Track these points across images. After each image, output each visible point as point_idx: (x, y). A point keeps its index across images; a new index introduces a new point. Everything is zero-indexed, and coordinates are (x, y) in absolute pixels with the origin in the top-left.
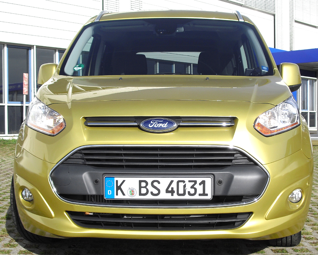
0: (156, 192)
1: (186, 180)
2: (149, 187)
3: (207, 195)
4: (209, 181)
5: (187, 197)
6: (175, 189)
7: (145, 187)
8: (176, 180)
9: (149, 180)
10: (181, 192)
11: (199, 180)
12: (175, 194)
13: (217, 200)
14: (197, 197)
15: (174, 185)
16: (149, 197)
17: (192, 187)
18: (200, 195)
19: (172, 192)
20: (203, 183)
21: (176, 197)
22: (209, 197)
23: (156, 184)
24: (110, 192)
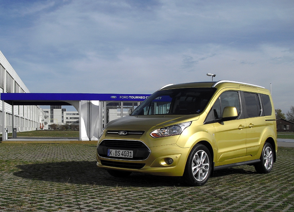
0: (119, 155)
1: (127, 151)
2: (118, 153)
3: (131, 156)
4: (132, 152)
5: (126, 157)
6: (124, 154)
7: (117, 153)
8: (124, 151)
9: (118, 151)
10: (125, 155)
11: (130, 151)
12: (124, 156)
13: (134, 158)
14: (129, 157)
15: (123, 153)
16: (117, 156)
17: (128, 154)
18: (130, 156)
19: (123, 155)
20: (131, 152)
21: (124, 157)
22: (132, 157)
23: (119, 152)
24: (108, 154)
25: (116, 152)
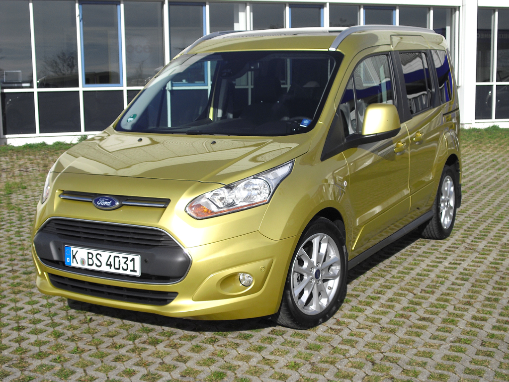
0: (99, 264)
1: (121, 255)
2: (94, 258)
3: (136, 271)
4: (138, 258)
5: (121, 271)
6: (112, 263)
7: (91, 259)
8: (113, 254)
9: (95, 252)
10: (117, 266)
11: (130, 257)
12: (113, 267)
13: (145, 277)
14: (128, 272)
15: (112, 260)
16: (94, 268)
17: (125, 263)
18: (131, 271)
19: (110, 265)
20: (133, 260)
21: (113, 270)
22: (138, 274)
23: (98, 256)
24: (68, 260)
25: (90, 256)
